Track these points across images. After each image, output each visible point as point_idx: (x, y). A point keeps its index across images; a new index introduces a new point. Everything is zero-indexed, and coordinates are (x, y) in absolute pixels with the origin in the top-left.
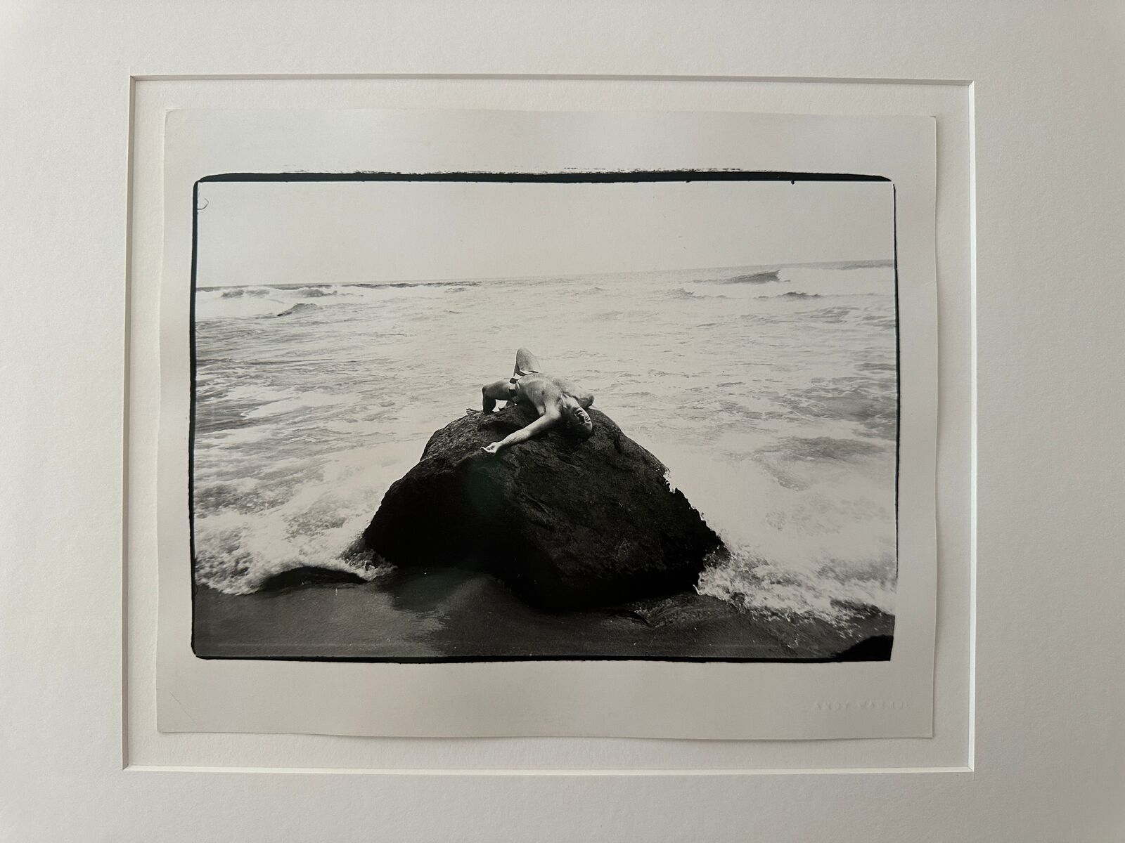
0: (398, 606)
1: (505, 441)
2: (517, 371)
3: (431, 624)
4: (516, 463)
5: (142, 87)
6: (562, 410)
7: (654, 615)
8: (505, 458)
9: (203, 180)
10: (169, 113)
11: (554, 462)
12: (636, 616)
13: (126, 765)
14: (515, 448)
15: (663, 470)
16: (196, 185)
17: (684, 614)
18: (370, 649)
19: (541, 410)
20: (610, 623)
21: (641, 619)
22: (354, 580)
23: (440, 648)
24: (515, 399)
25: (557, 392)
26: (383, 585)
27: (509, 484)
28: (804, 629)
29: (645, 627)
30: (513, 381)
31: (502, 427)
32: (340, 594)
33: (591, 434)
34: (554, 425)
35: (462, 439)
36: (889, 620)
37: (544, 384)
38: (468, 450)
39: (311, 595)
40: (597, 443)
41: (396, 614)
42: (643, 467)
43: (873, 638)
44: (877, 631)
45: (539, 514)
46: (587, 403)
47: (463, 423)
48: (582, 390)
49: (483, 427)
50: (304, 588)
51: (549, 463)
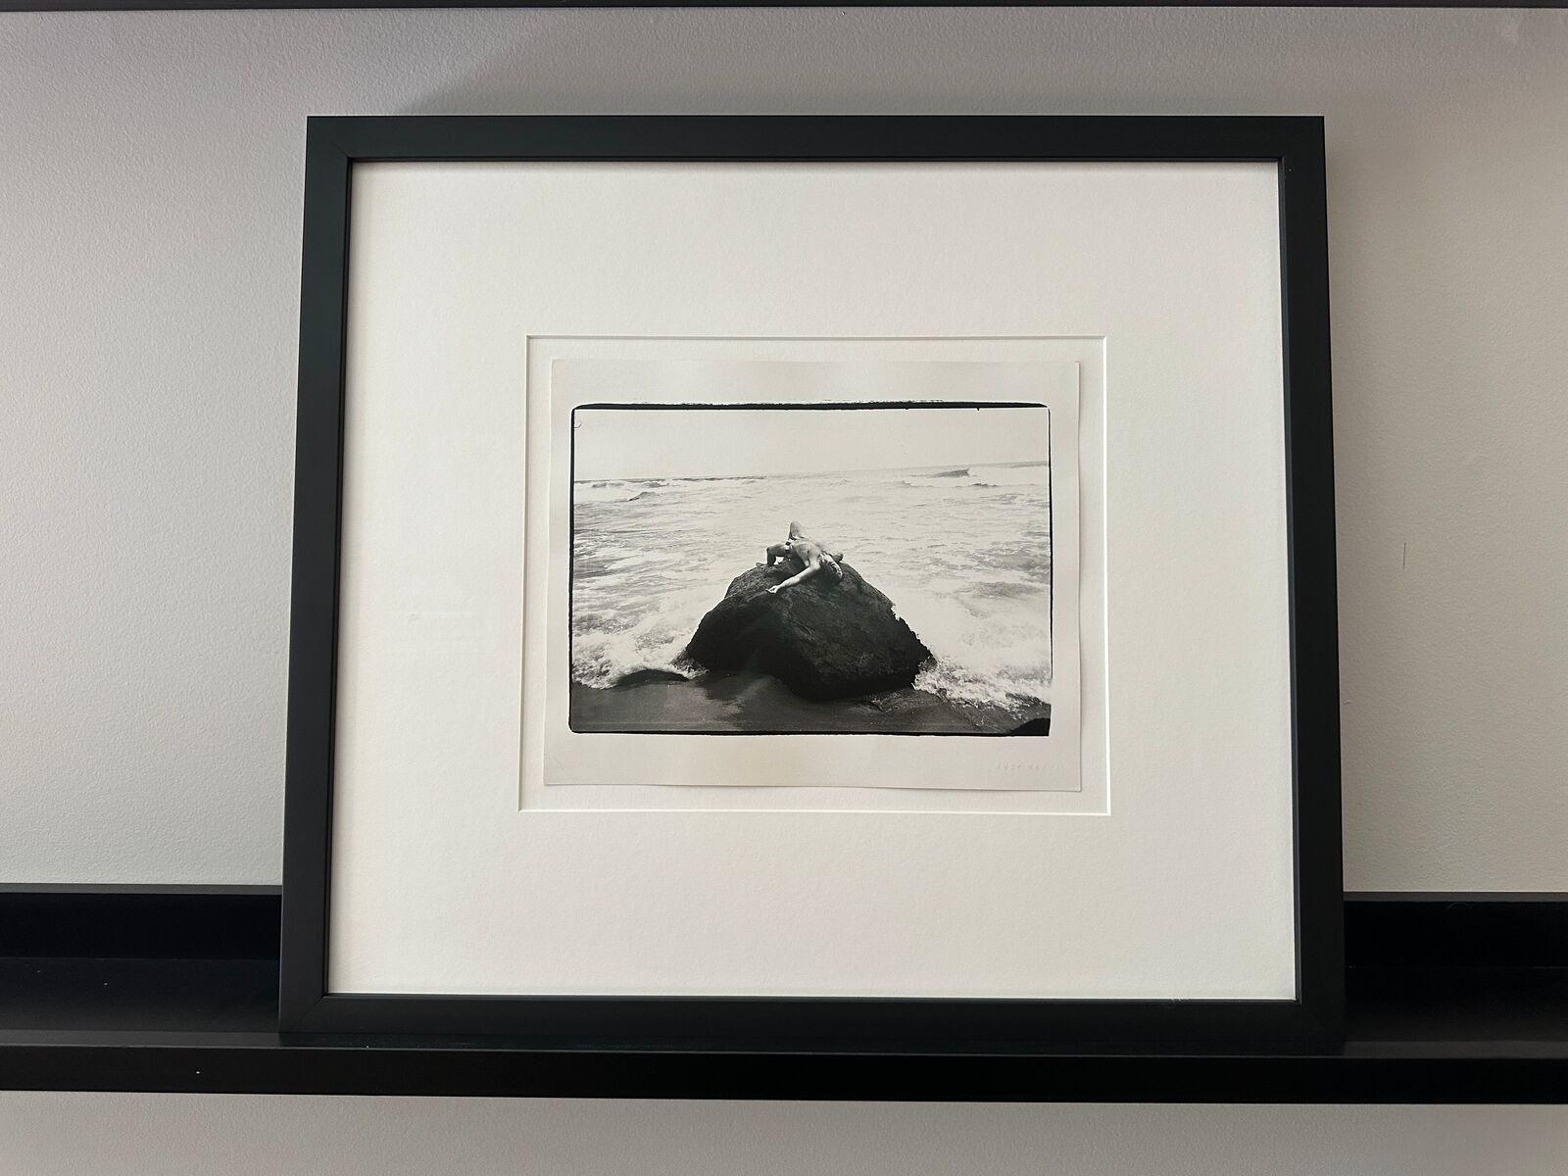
0: (710, 697)
1: (782, 585)
2: (791, 537)
3: (733, 709)
4: (790, 600)
5: (534, 342)
6: (821, 564)
7: (885, 704)
8: (782, 596)
9: (578, 408)
10: (554, 361)
11: (816, 599)
12: (873, 704)
13: (520, 809)
14: (789, 590)
15: (891, 605)
16: (573, 410)
17: (905, 703)
18: (692, 725)
19: (807, 563)
20: (854, 709)
21: (876, 706)
22: (681, 679)
23: (739, 725)
24: (789, 556)
25: (818, 552)
26: (699, 682)
27: (785, 615)
28: (987, 713)
29: (879, 712)
30: (788, 544)
31: (781, 576)
32: (671, 688)
33: (842, 580)
34: (815, 574)
35: (753, 584)
36: (1047, 707)
37: (809, 546)
38: (757, 591)
39: (651, 688)
40: (846, 587)
41: (709, 702)
42: (877, 602)
43: (1036, 720)
44: (1038, 715)
45: (805, 635)
46: (839, 559)
47: (754, 573)
49: (767, 575)
50: (647, 684)
51: (813, 600)
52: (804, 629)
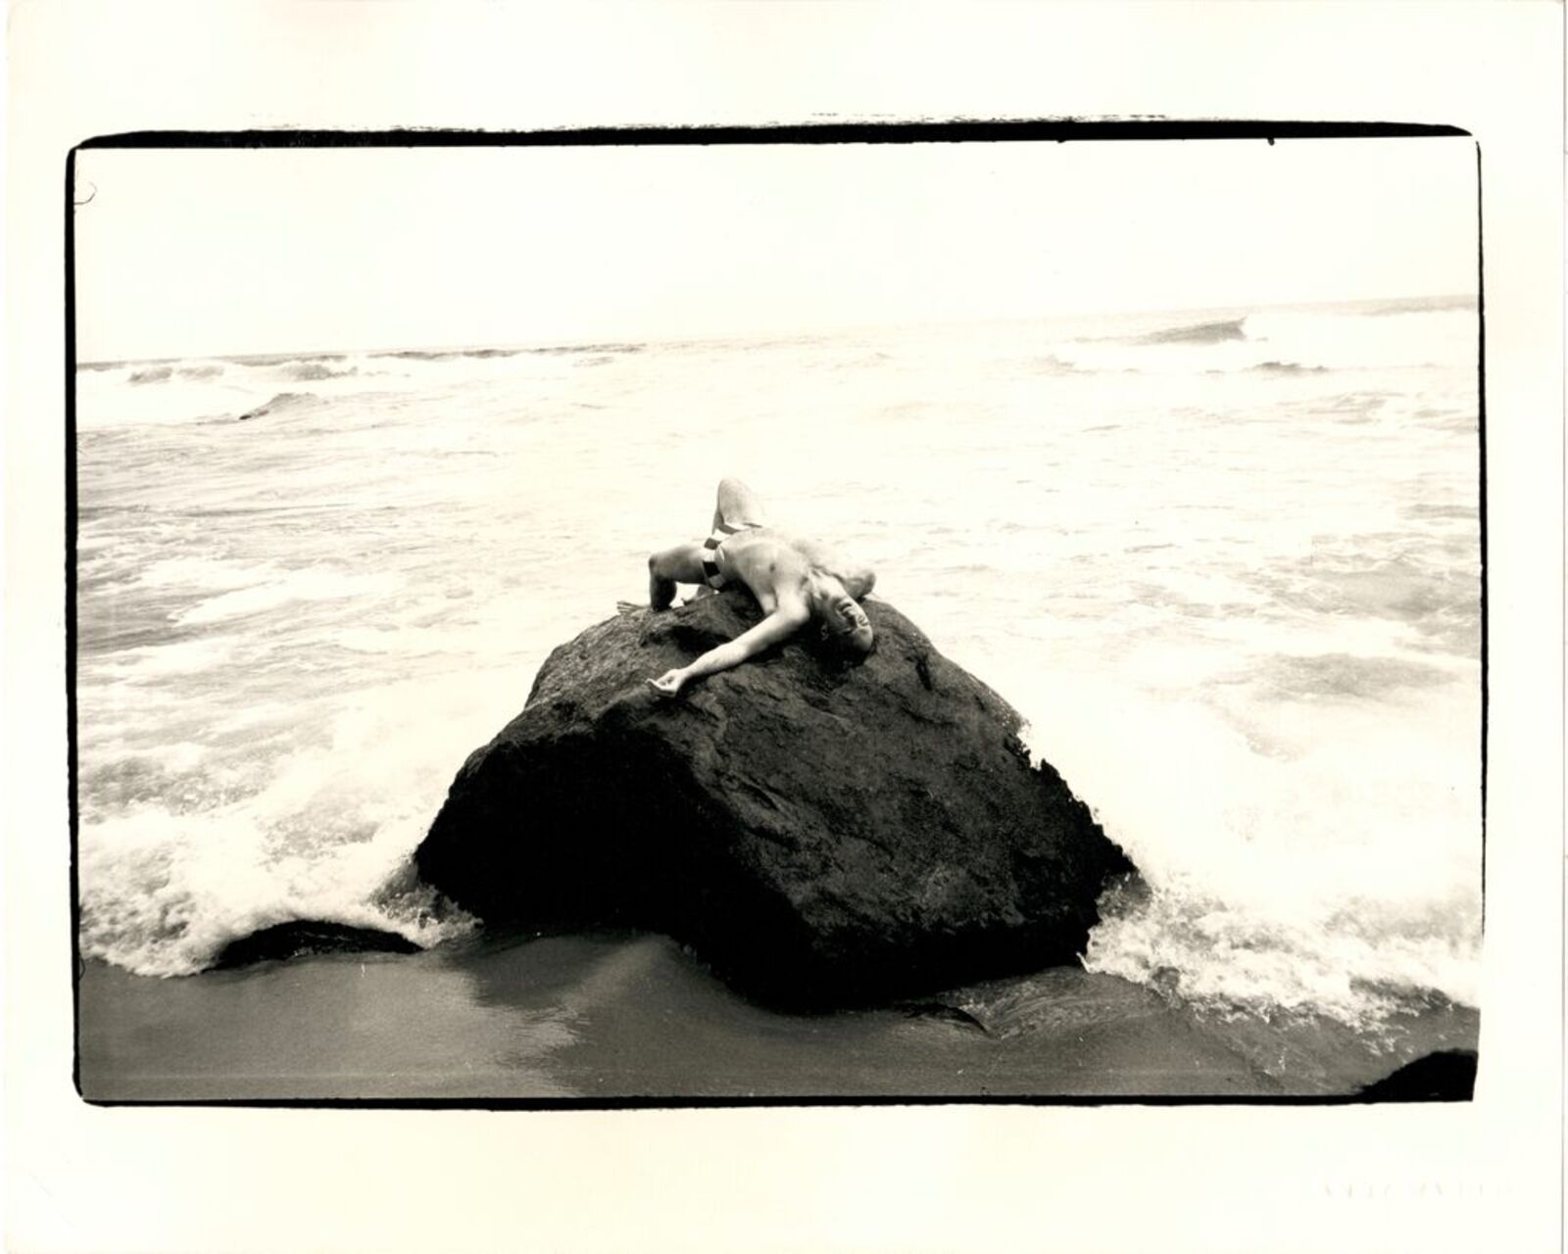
0: (488, 997)
1: (695, 667)
2: (720, 523)
3: (552, 1033)
4: (718, 711)
6: (811, 604)
7: (999, 1014)
8: (694, 699)
11: (794, 708)
12: (965, 1017)
14: (716, 681)
15: (1016, 722)
16: (72, 154)
17: (1059, 1012)
18: (433, 1081)
19: (767, 602)
20: (910, 1032)
21: (974, 1021)
22: (396, 945)
23: (572, 1081)
24: (715, 580)
25: (801, 566)
26: (456, 956)
27: (705, 755)
28: (1296, 1037)
29: (979, 1037)
30: (712, 544)
31: (691, 640)
32: (371, 973)
33: (869, 652)
34: (794, 633)
35: (608, 664)
36: (1468, 1017)
37: (774, 550)
38: (621, 686)
39: (312, 974)
40: (884, 669)
41: (482, 1014)
42: (975, 717)
43: (1436, 1057)
45: (766, 815)
46: (861, 590)
47: (611, 632)
48: (852, 564)
49: (653, 639)
50: (303, 960)
51: (785, 710)
52: (758, 795)
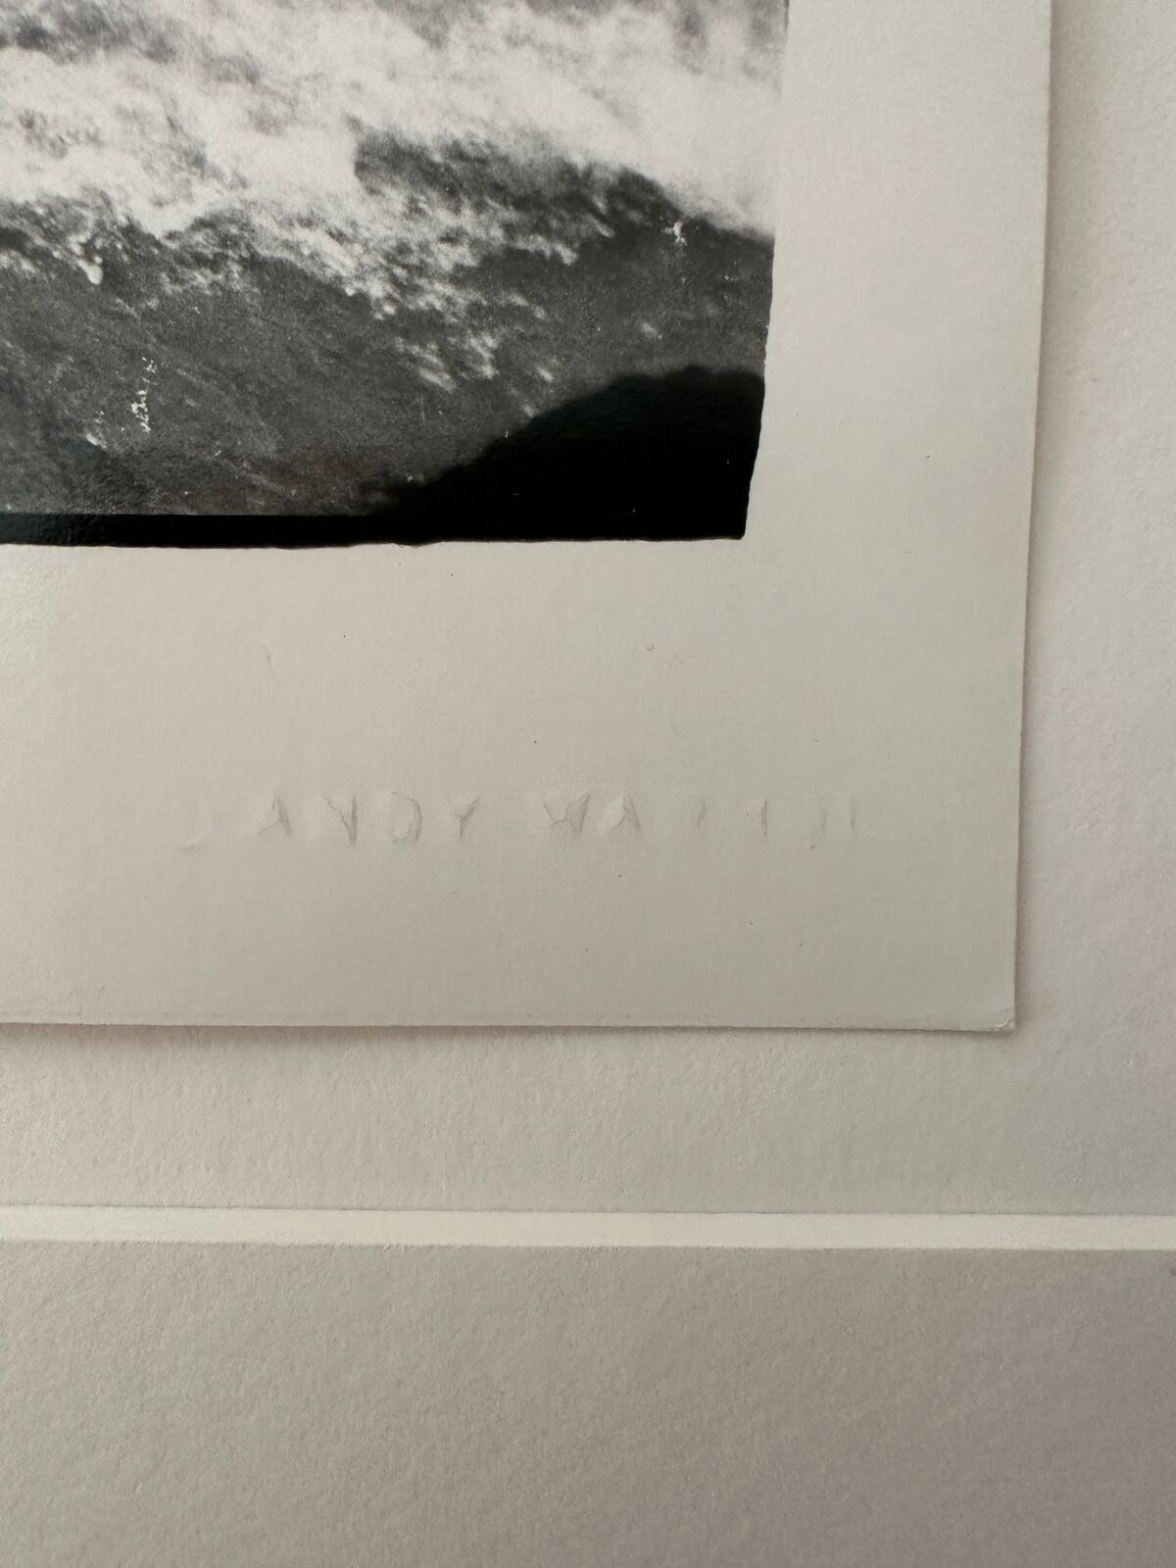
43: (629, 390)
